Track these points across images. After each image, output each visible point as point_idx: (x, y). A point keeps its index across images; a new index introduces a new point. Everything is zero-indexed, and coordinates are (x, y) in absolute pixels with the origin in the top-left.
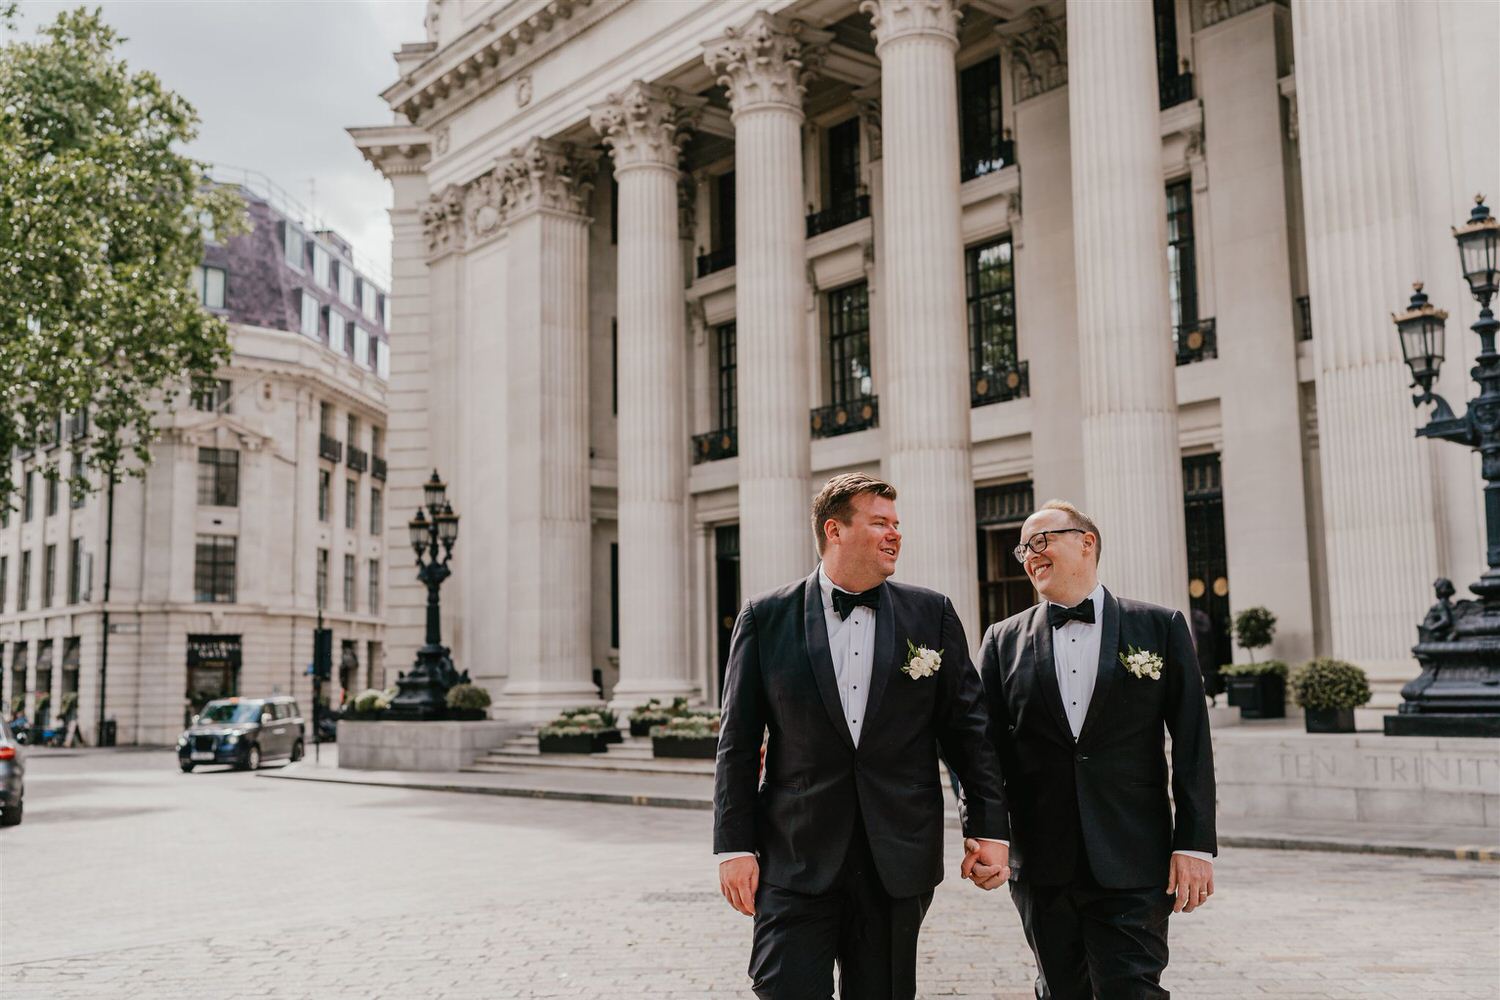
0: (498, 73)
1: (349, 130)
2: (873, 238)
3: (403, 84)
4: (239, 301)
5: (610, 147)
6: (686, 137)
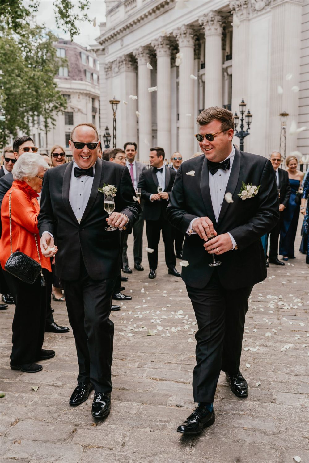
0: (117, 38)
3: (98, 38)
4: (71, 74)
5: (137, 59)
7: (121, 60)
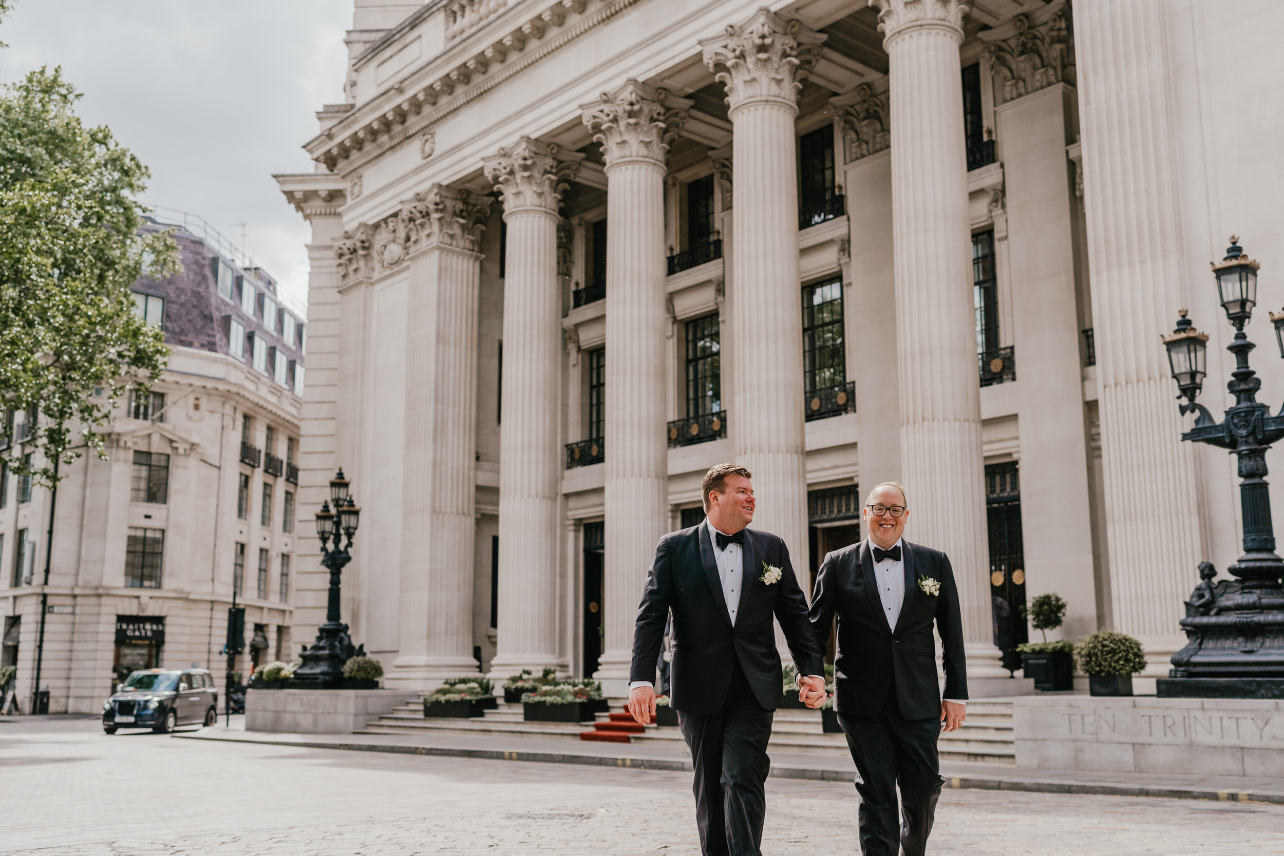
1: (275, 176)
2: (724, 276)
3: (324, 138)
4: (175, 325)
5: (500, 193)
6: (567, 186)
7: (420, 207)
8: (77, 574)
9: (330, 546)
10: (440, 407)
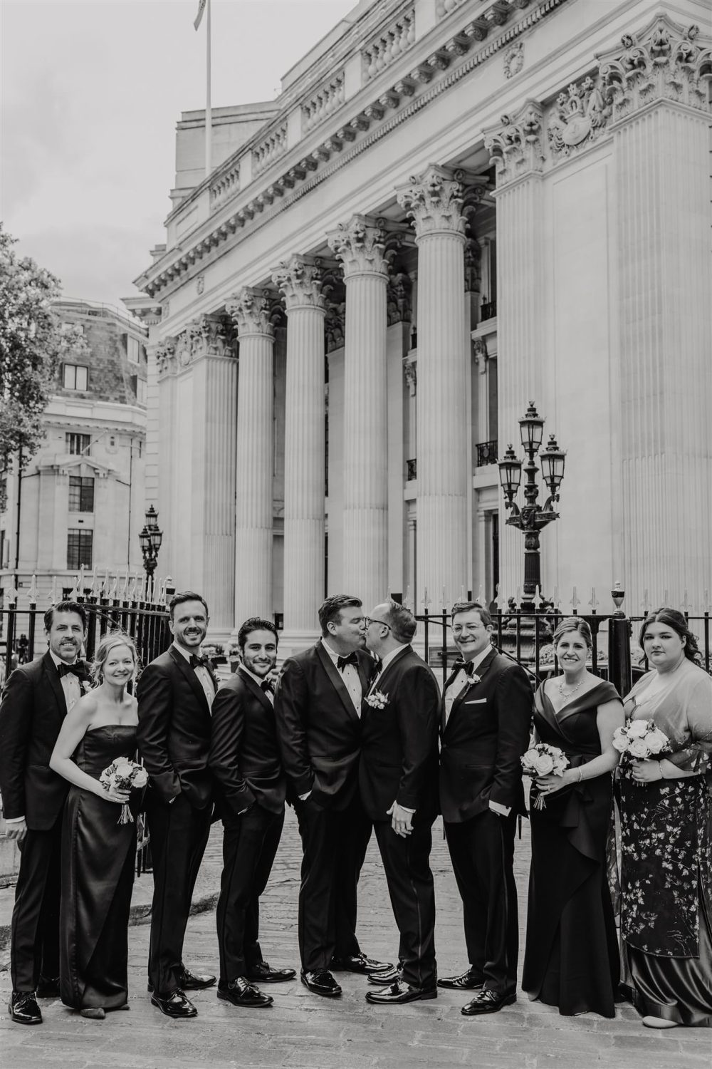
0: (188, 274)
1: (123, 300)
3: (143, 278)
4: (96, 385)
5: (235, 323)
7: (196, 329)
8: (36, 561)
9: (147, 555)
10: (209, 464)
